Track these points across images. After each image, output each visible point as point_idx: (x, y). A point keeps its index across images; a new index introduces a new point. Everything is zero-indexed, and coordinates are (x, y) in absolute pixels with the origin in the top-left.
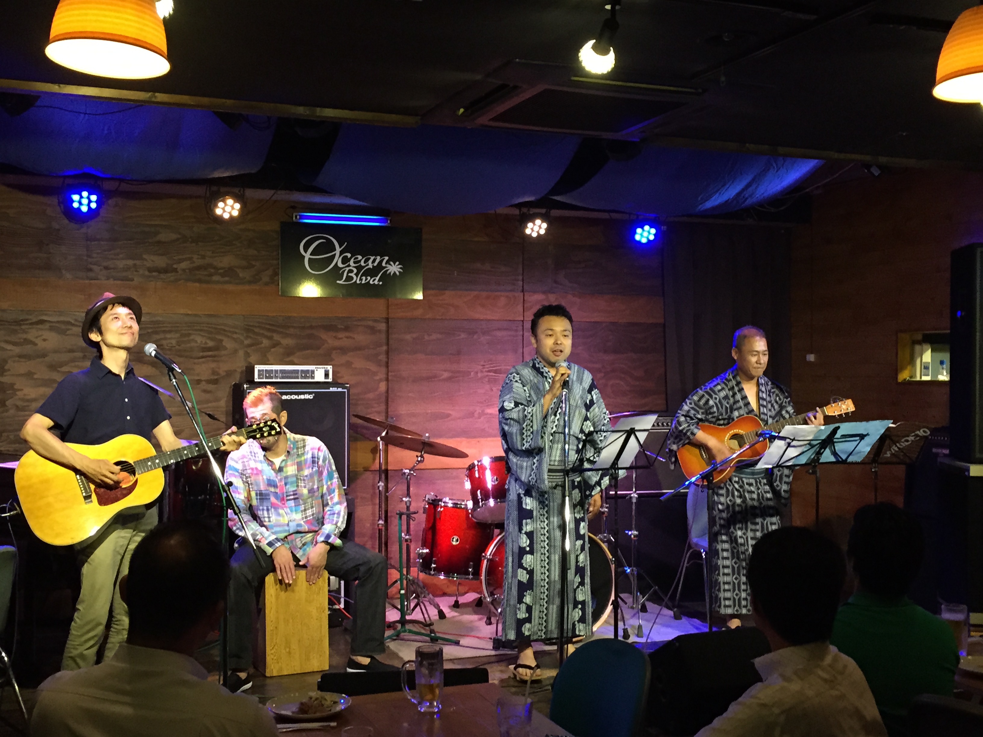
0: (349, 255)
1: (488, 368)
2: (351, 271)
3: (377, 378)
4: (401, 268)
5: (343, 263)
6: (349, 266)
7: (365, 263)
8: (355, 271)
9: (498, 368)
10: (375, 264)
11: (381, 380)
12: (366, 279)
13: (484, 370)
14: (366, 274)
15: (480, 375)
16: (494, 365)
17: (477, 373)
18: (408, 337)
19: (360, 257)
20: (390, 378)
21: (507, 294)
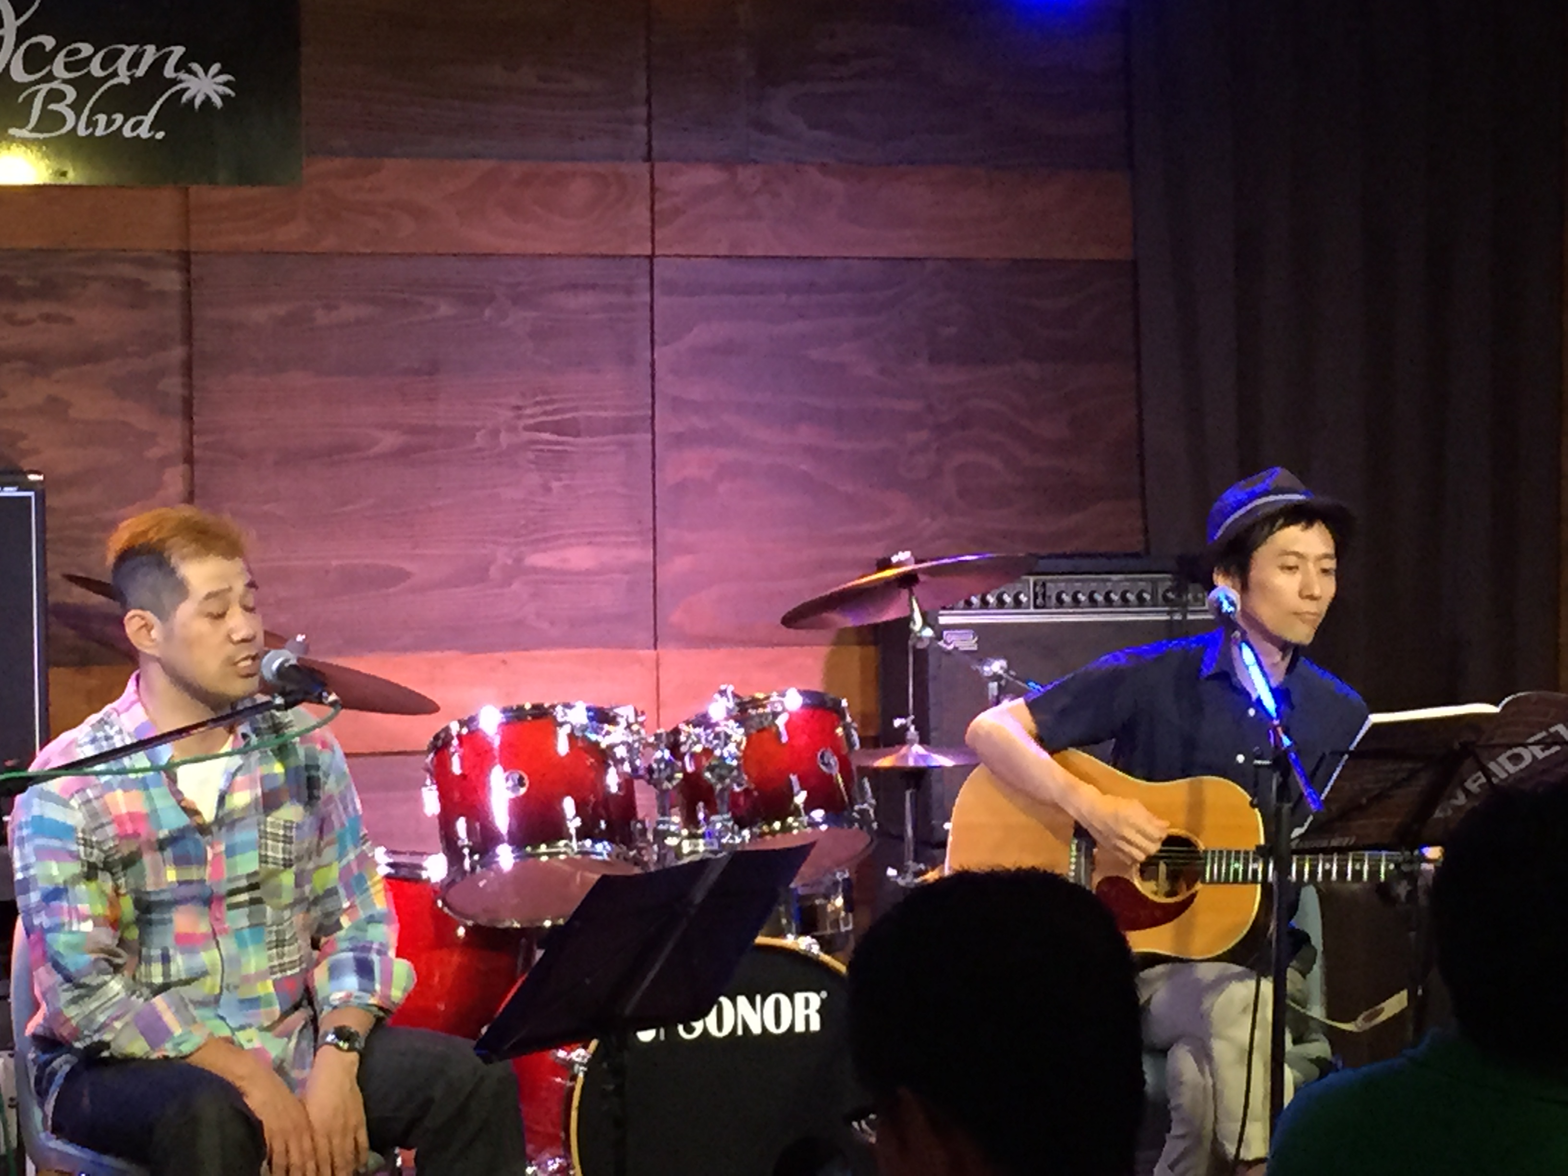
0: (49, 42)
1: (532, 416)
2: (56, 96)
3: (154, 453)
4: (226, 84)
5: (28, 68)
6: (50, 77)
7: (103, 67)
8: (71, 94)
9: (568, 416)
10: (140, 72)
11: (164, 462)
12: (110, 123)
13: (521, 423)
14: (107, 105)
15: (504, 439)
16: (555, 406)
17: (495, 433)
18: (259, 314)
19: (86, 49)
20: (197, 453)
21: (600, 168)
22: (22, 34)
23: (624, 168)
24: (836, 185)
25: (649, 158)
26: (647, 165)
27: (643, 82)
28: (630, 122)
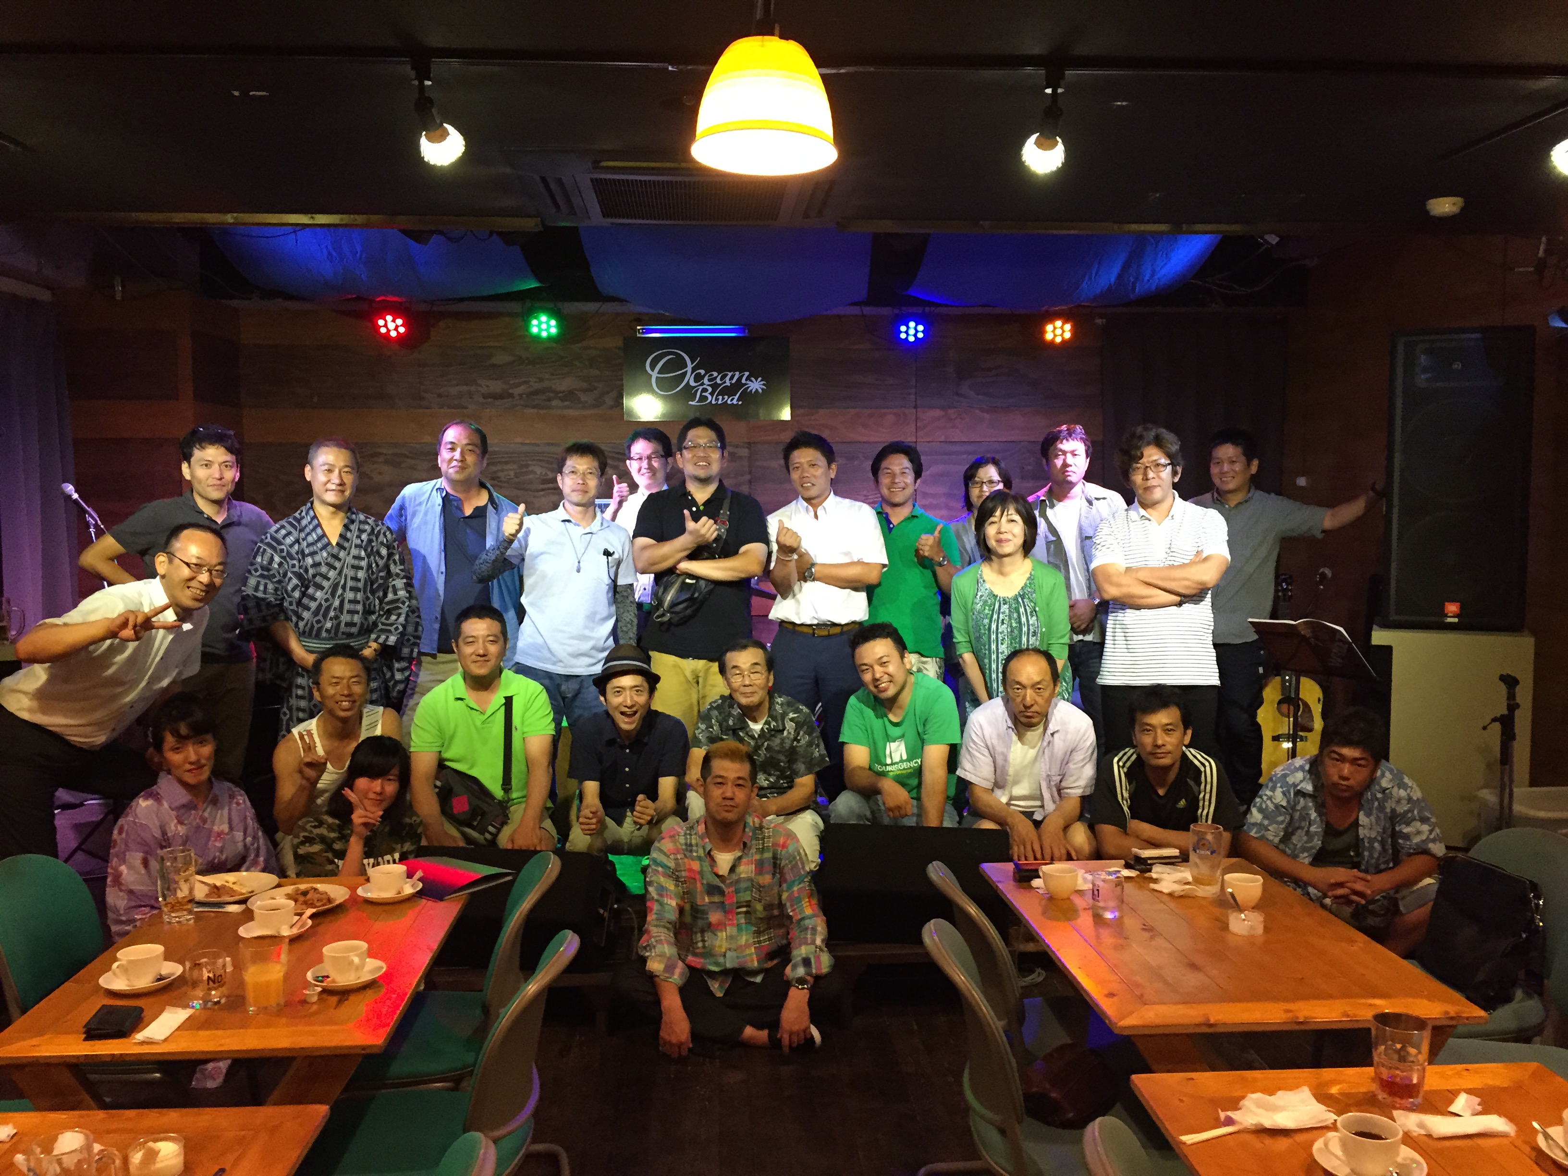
0: (702, 372)
2: (705, 390)
4: (764, 385)
5: (696, 381)
6: (703, 384)
7: (721, 380)
8: (710, 389)
10: (734, 381)
12: (723, 399)
14: (721, 393)
19: (715, 374)
21: (895, 411)
22: (694, 370)
23: (906, 411)
24: (987, 416)
25: (916, 407)
26: (914, 411)
27: (914, 380)
28: (910, 394)
